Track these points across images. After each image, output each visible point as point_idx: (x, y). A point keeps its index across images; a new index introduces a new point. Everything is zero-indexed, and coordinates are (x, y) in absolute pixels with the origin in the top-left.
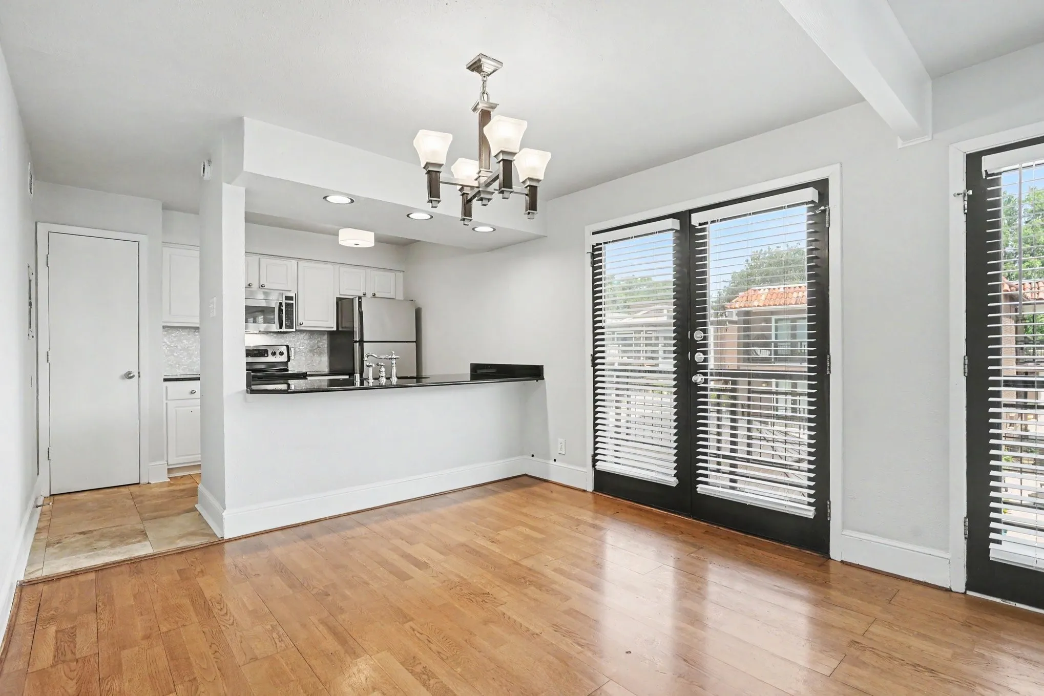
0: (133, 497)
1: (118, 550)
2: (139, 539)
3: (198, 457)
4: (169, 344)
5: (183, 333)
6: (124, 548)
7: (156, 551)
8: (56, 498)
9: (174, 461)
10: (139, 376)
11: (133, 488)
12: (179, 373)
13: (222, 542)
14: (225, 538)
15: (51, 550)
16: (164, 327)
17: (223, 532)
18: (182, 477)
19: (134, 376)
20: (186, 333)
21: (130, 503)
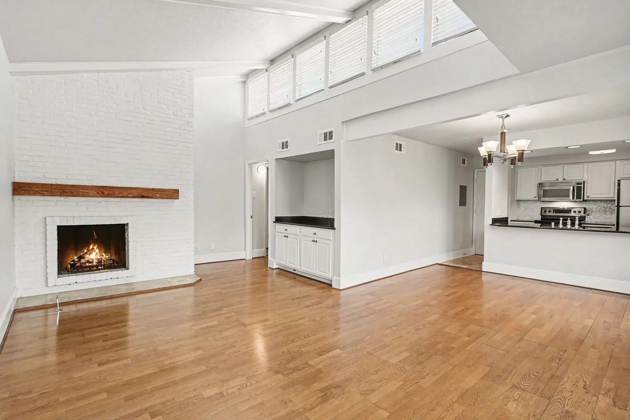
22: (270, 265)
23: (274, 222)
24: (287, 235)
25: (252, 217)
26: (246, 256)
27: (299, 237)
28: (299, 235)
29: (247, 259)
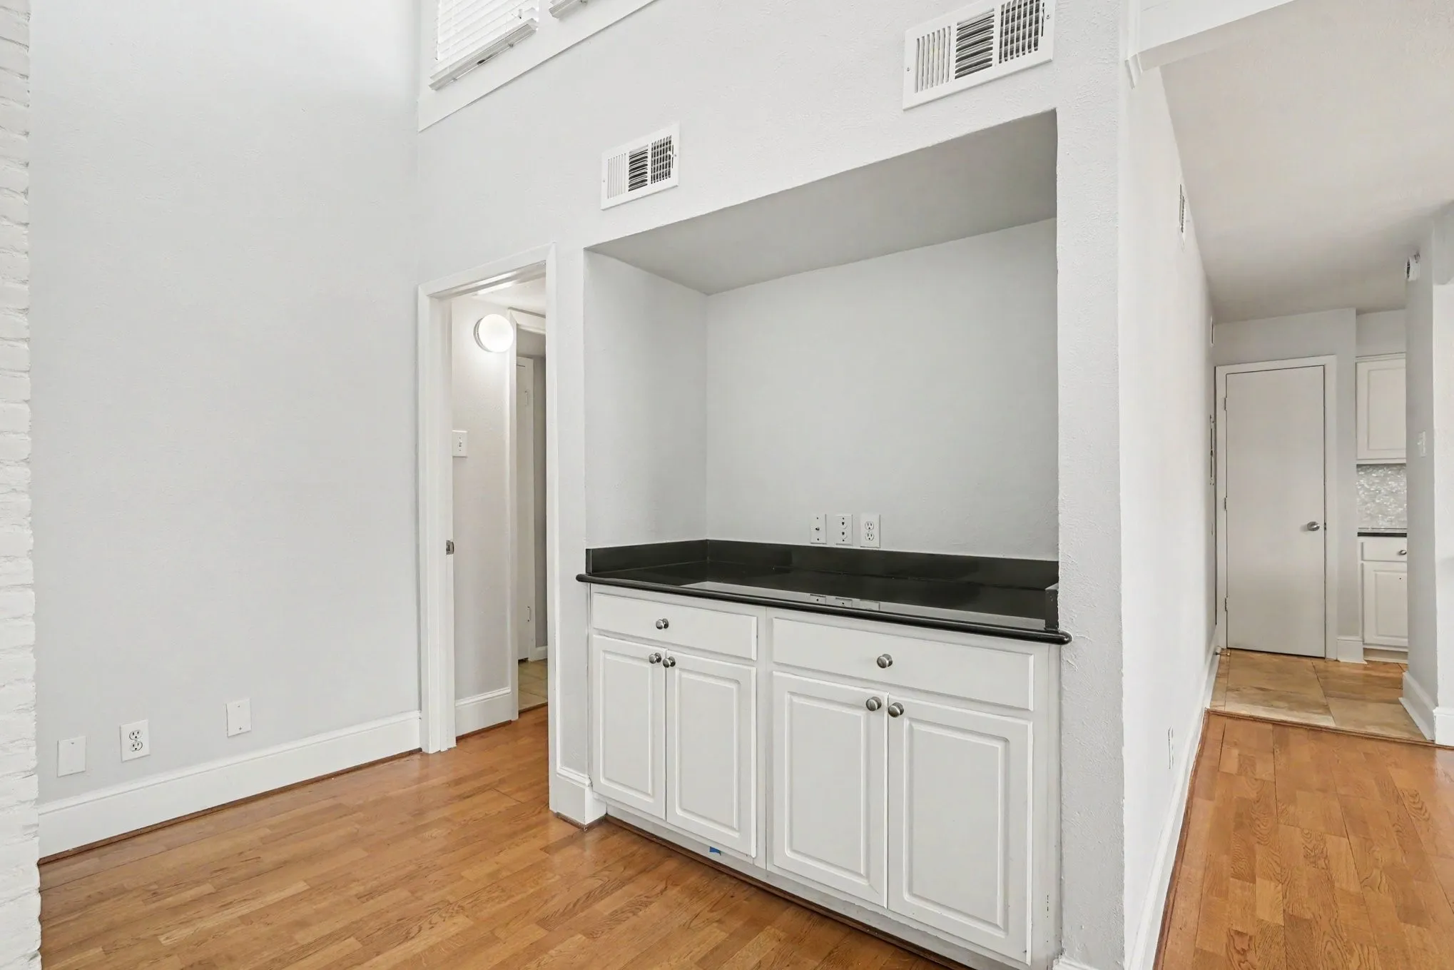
0: (1316, 671)
1: (1295, 713)
2: (1320, 711)
3: (1405, 642)
4: (1368, 487)
5: (1390, 472)
6: (1304, 714)
7: (1339, 727)
8: (1233, 652)
9: (1373, 639)
10: (1325, 529)
11: (1316, 662)
12: (1383, 525)
13: (1430, 745)
14: (1437, 742)
15: (1229, 694)
16: (1358, 466)
17: (1434, 734)
18: (1385, 664)
19: (1318, 528)
20: (1393, 472)
21: (1313, 676)
22: (558, 803)
23: (580, 578)
24: (665, 653)
25: (450, 548)
26: (425, 732)
27: (754, 670)
28: (755, 659)
29: (432, 750)
